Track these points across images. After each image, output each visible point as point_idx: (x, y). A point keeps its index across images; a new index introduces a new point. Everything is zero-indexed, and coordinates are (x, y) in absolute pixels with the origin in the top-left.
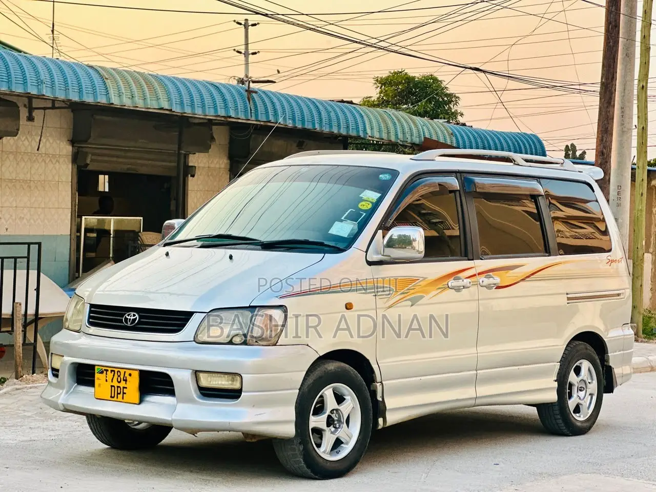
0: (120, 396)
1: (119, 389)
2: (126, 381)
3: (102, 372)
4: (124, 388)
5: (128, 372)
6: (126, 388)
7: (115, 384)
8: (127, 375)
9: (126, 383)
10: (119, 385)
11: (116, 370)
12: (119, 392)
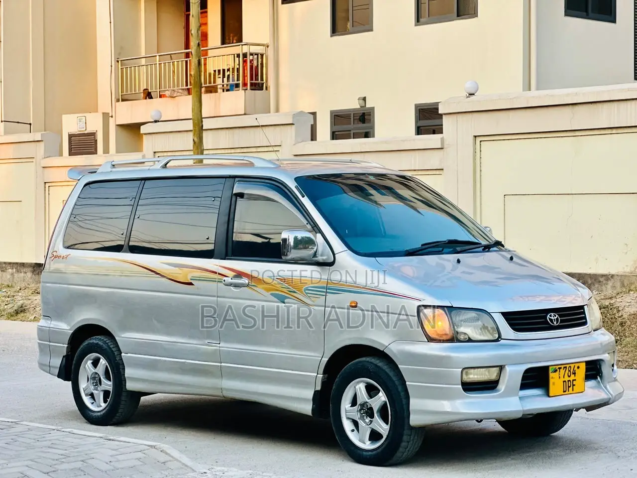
0: (571, 389)
1: (569, 382)
2: (574, 374)
3: (555, 371)
4: (573, 380)
5: (577, 365)
6: (575, 380)
7: (567, 379)
8: (576, 368)
9: (575, 376)
10: (569, 379)
11: (568, 366)
12: (569, 385)
